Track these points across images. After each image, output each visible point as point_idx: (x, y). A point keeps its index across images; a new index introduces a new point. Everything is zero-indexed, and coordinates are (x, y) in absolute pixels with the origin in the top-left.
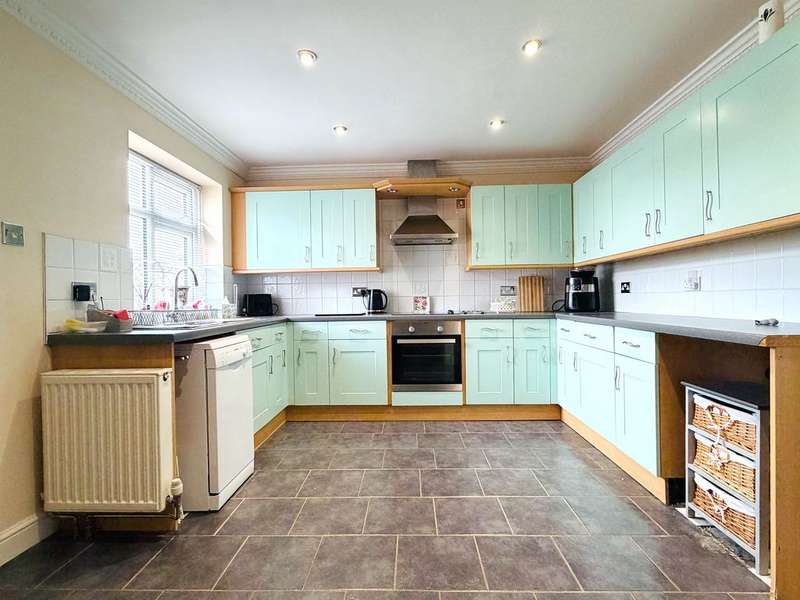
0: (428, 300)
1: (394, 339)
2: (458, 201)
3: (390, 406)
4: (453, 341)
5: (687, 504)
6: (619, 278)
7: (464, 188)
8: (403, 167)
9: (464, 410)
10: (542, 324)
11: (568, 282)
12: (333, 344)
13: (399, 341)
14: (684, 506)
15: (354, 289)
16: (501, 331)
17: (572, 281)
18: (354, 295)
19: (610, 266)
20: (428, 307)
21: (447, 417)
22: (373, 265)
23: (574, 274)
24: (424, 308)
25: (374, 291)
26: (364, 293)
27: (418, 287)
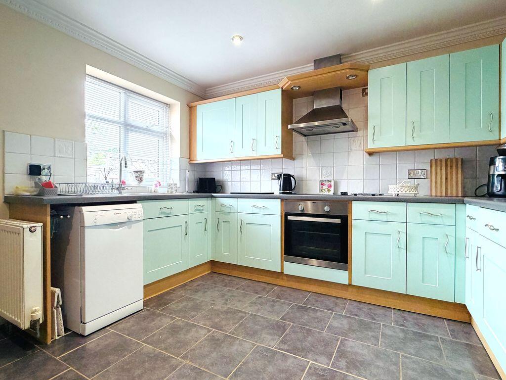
0: (332, 183)
1: (287, 215)
2: (364, 91)
3: (282, 273)
4: (338, 221)
7: (361, 74)
8: (310, 68)
9: (350, 289)
10: (446, 210)
11: (492, 163)
12: (242, 217)
13: (290, 218)
15: (273, 174)
16: (393, 214)
18: (272, 179)
20: (332, 189)
21: (333, 292)
22: (279, 152)
23: (501, 153)
24: (329, 191)
25: (284, 175)
26: (278, 177)
27: (324, 172)
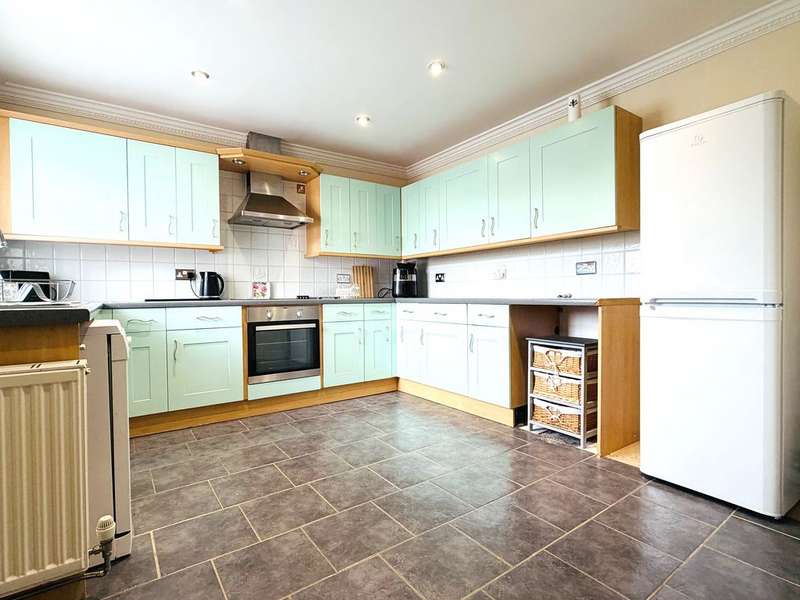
0: (268, 286)
1: (251, 326)
2: (299, 187)
3: (246, 401)
4: (310, 326)
5: (529, 422)
6: (433, 270)
8: (243, 138)
11: (395, 273)
12: (172, 336)
14: (526, 424)
15: (177, 271)
16: (354, 314)
17: (398, 271)
18: (177, 279)
19: (425, 261)
20: (268, 293)
22: (217, 243)
23: (400, 266)
24: (263, 295)
25: (209, 273)
26: (191, 276)
27: (256, 272)
